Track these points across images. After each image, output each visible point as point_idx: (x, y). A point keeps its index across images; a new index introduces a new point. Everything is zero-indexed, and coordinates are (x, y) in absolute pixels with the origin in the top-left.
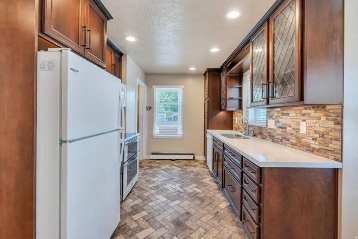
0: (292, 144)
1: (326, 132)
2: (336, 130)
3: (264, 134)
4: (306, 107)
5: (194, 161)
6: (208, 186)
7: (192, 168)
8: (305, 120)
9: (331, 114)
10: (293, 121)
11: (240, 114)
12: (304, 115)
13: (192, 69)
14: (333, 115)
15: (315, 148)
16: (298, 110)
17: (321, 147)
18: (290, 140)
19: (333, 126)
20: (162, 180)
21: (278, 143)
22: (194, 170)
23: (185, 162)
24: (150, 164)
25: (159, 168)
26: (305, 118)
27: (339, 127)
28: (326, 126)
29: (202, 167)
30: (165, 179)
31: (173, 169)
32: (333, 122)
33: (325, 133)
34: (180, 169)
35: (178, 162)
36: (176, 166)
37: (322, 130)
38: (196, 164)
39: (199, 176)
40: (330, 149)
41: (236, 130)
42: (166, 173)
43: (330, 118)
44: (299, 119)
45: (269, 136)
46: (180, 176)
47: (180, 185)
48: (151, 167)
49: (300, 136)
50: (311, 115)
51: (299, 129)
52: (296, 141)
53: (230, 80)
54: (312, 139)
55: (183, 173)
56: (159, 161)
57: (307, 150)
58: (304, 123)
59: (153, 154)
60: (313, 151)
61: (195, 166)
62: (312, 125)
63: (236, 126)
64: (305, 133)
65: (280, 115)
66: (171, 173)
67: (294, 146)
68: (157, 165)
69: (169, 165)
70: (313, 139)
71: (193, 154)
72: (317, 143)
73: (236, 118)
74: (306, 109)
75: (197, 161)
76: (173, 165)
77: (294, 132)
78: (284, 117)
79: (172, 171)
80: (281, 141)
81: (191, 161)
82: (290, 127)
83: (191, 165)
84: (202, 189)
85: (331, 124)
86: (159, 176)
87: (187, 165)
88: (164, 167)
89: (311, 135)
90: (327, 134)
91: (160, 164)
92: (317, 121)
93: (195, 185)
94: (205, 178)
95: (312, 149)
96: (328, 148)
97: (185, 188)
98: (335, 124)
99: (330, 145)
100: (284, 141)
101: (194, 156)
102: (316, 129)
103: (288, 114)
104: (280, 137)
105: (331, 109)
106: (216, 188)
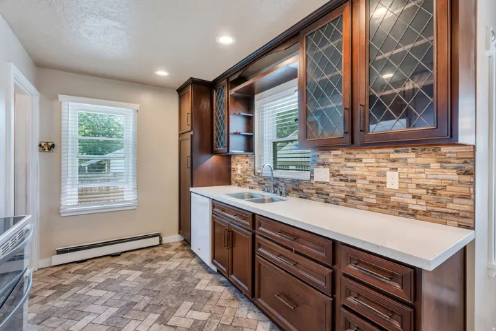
0: (370, 205)
1: (441, 186)
2: (462, 184)
3: (305, 191)
4: (398, 149)
5: (160, 248)
6: (215, 297)
7: (165, 263)
8: (397, 169)
9: (452, 161)
10: (369, 171)
11: (248, 160)
12: (394, 161)
13: (162, 73)
14: (457, 161)
15: (417, 211)
16: (380, 153)
17: (430, 208)
18: (365, 200)
19: (456, 177)
20: (103, 318)
21: (338, 204)
22: (172, 268)
23: (144, 253)
24: (53, 282)
25: (86, 283)
26: (395, 165)
27: (467, 178)
28: (441, 177)
29: (182, 257)
30: (113, 310)
31: (124, 278)
32: (455, 171)
33: (440, 188)
34: (139, 273)
35: (128, 258)
36: (128, 268)
37: (432, 183)
38: (168, 252)
39: (186, 279)
40: (450, 211)
41: (240, 185)
42: (111, 294)
43: (450, 165)
44: (382, 167)
45: (317, 193)
46: (146, 290)
47: (157, 316)
48: (60, 290)
49: (386, 193)
50: (409, 161)
51: (385, 183)
52: (377, 200)
53: (234, 103)
54: (411, 196)
55: (149, 281)
56: (79, 266)
57: (400, 213)
58: (396, 173)
59: (59, 252)
60: (413, 215)
61: (168, 258)
62: (411, 176)
63: (238, 178)
64: (397, 188)
65: (342, 161)
66: (122, 288)
67: (372, 208)
68: (77, 277)
69: (109, 269)
70: (414, 197)
71: (158, 235)
72: (424, 203)
73: (239, 167)
74: (397, 152)
75: (168, 246)
76: (121, 267)
77: (373, 187)
78: (349, 164)
79: (122, 284)
80: (345, 200)
81: (156, 248)
82: (365, 179)
83: (159, 258)
84: (207, 307)
85: (452, 175)
86: (91, 308)
87: (151, 261)
88: (99, 278)
89: (410, 191)
90: (444, 188)
91: (84, 273)
92: (423, 170)
93: (190, 304)
94: (200, 280)
95: (411, 212)
96: (443, 210)
97: (172, 321)
98: (458, 174)
99: (450, 205)
100: (350, 201)
101: (161, 238)
102: (421, 182)
103: (360, 160)
104: (343, 195)
105: (450, 153)
106: (230, 296)
